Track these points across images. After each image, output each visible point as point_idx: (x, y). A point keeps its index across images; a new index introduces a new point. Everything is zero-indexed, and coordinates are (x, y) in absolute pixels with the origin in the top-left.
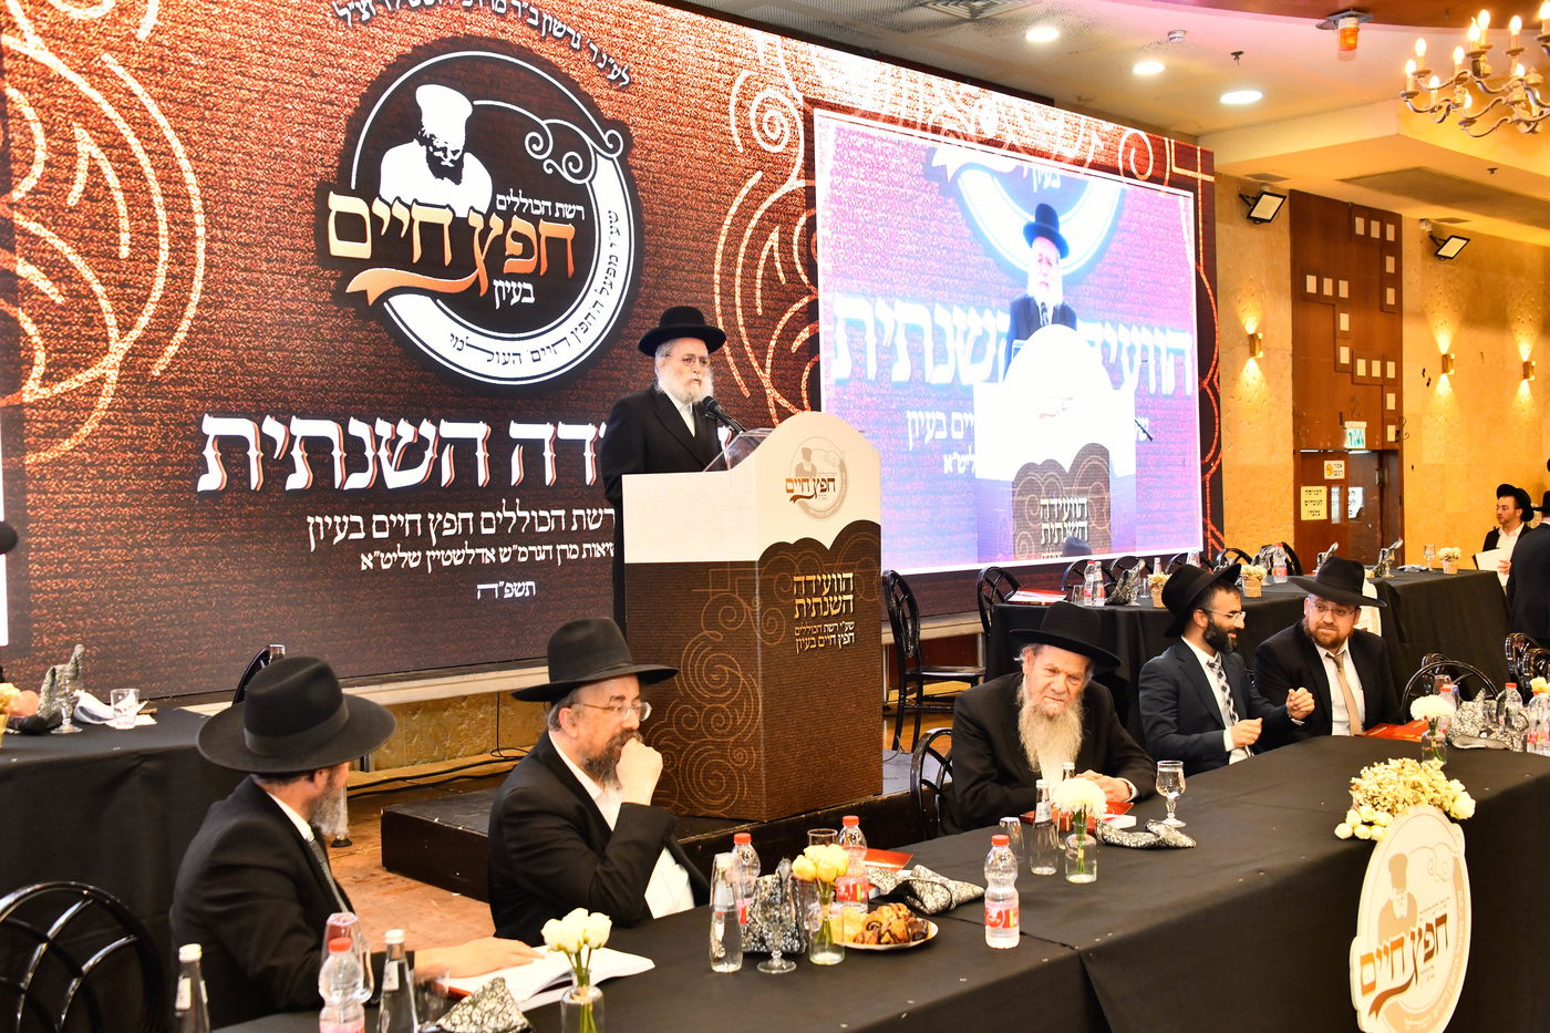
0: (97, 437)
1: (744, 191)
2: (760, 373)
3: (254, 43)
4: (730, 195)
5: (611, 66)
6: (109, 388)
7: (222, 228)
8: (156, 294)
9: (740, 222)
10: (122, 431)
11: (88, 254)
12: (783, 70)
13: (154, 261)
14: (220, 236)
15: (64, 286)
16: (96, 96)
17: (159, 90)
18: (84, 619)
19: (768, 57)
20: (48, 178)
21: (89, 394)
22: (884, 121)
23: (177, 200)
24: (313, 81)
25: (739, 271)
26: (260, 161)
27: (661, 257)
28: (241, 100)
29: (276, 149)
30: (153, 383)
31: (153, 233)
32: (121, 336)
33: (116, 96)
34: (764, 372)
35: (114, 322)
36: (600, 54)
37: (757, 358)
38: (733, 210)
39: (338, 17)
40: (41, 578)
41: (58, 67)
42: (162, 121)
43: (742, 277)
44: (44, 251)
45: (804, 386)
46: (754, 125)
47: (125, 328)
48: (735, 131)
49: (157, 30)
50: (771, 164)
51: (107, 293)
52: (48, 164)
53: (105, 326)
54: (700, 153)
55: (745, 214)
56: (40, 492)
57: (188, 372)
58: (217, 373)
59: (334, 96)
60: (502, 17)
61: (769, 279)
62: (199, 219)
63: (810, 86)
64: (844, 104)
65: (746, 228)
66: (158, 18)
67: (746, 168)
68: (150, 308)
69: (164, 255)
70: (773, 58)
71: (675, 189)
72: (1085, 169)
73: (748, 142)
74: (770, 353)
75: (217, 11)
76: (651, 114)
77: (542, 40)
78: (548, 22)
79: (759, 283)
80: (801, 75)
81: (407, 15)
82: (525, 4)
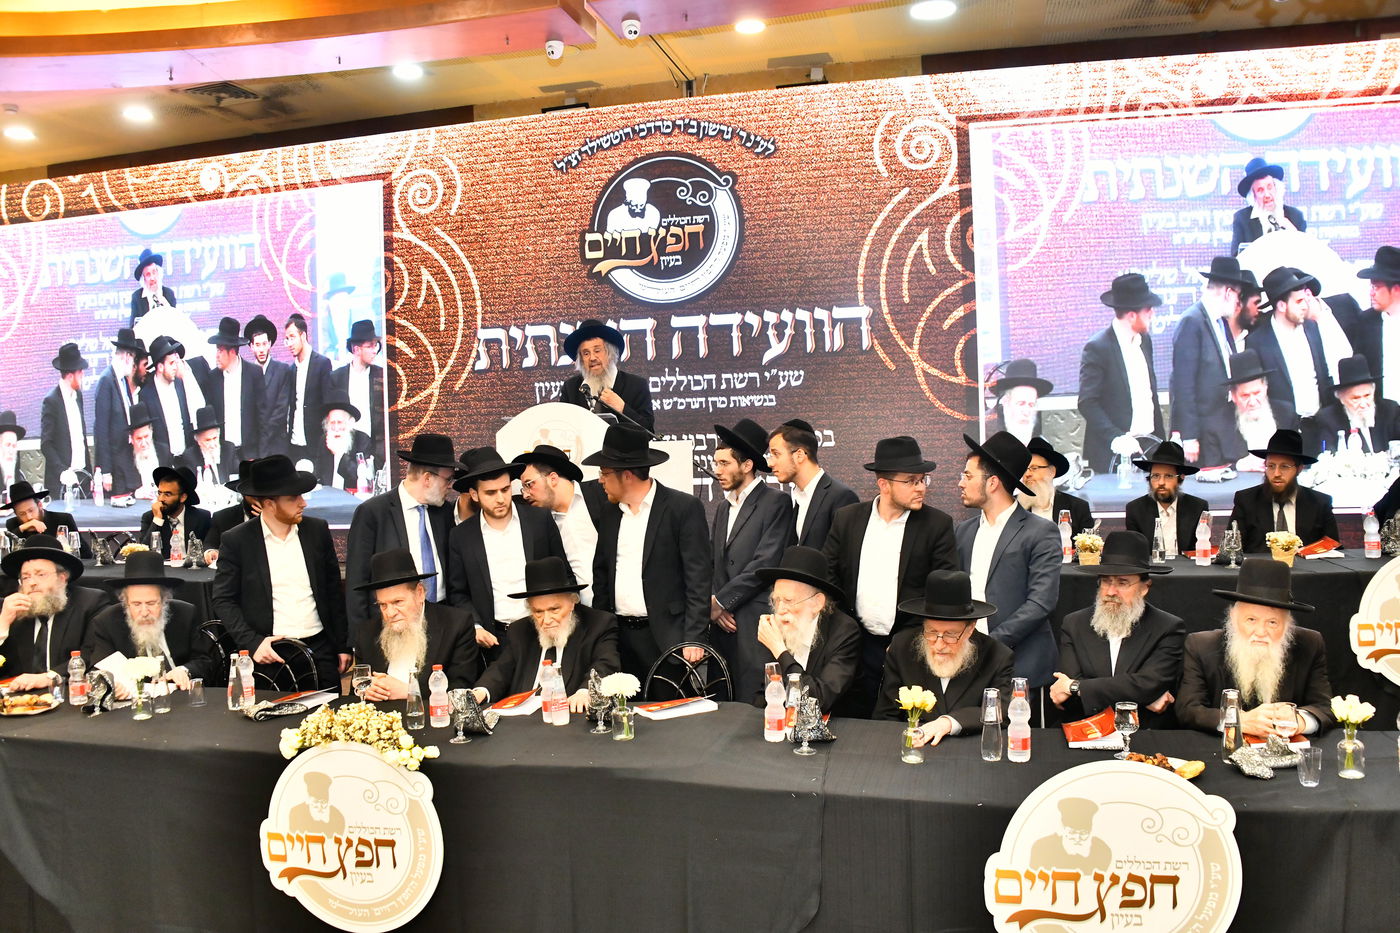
1: (890, 207)
2: (906, 349)
3: (509, 198)
4: (875, 212)
5: (758, 143)
6: (435, 399)
7: (490, 306)
8: (457, 347)
9: (885, 232)
10: (441, 420)
11: (426, 331)
12: (934, 101)
13: (456, 330)
14: (490, 310)
15: (415, 349)
16: (431, 250)
17: (460, 238)
19: (915, 95)
20: (410, 296)
21: (426, 403)
22: (1059, 114)
23: (468, 296)
24: (541, 211)
25: (884, 271)
27: (804, 272)
28: (502, 233)
29: (520, 255)
30: (455, 395)
31: (455, 315)
32: (440, 371)
33: (440, 247)
34: (911, 348)
35: (437, 364)
36: (749, 135)
37: (903, 338)
38: (877, 224)
39: (557, 169)
41: (415, 240)
42: (461, 254)
43: (887, 275)
44: (407, 333)
45: (957, 354)
46: (900, 152)
47: (442, 367)
48: (879, 161)
49: (460, 207)
50: (919, 180)
51: (434, 350)
52: (409, 290)
53: (433, 367)
54: (842, 187)
55: (890, 224)
57: (472, 387)
58: (487, 386)
59: (553, 216)
60: (669, 135)
61: (918, 272)
62: (479, 303)
63: (965, 106)
64: (1006, 112)
65: (891, 236)
66: (461, 201)
67: (892, 188)
68: (454, 355)
69: (461, 326)
70: (921, 95)
71: (818, 218)
72: (1386, 97)
73: (893, 167)
74: (919, 332)
75: (489, 187)
76: (795, 168)
77: (700, 141)
78: (705, 127)
79: (906, 277)
80: (954, 100)
81: (601, 154)
82: (687, 121)
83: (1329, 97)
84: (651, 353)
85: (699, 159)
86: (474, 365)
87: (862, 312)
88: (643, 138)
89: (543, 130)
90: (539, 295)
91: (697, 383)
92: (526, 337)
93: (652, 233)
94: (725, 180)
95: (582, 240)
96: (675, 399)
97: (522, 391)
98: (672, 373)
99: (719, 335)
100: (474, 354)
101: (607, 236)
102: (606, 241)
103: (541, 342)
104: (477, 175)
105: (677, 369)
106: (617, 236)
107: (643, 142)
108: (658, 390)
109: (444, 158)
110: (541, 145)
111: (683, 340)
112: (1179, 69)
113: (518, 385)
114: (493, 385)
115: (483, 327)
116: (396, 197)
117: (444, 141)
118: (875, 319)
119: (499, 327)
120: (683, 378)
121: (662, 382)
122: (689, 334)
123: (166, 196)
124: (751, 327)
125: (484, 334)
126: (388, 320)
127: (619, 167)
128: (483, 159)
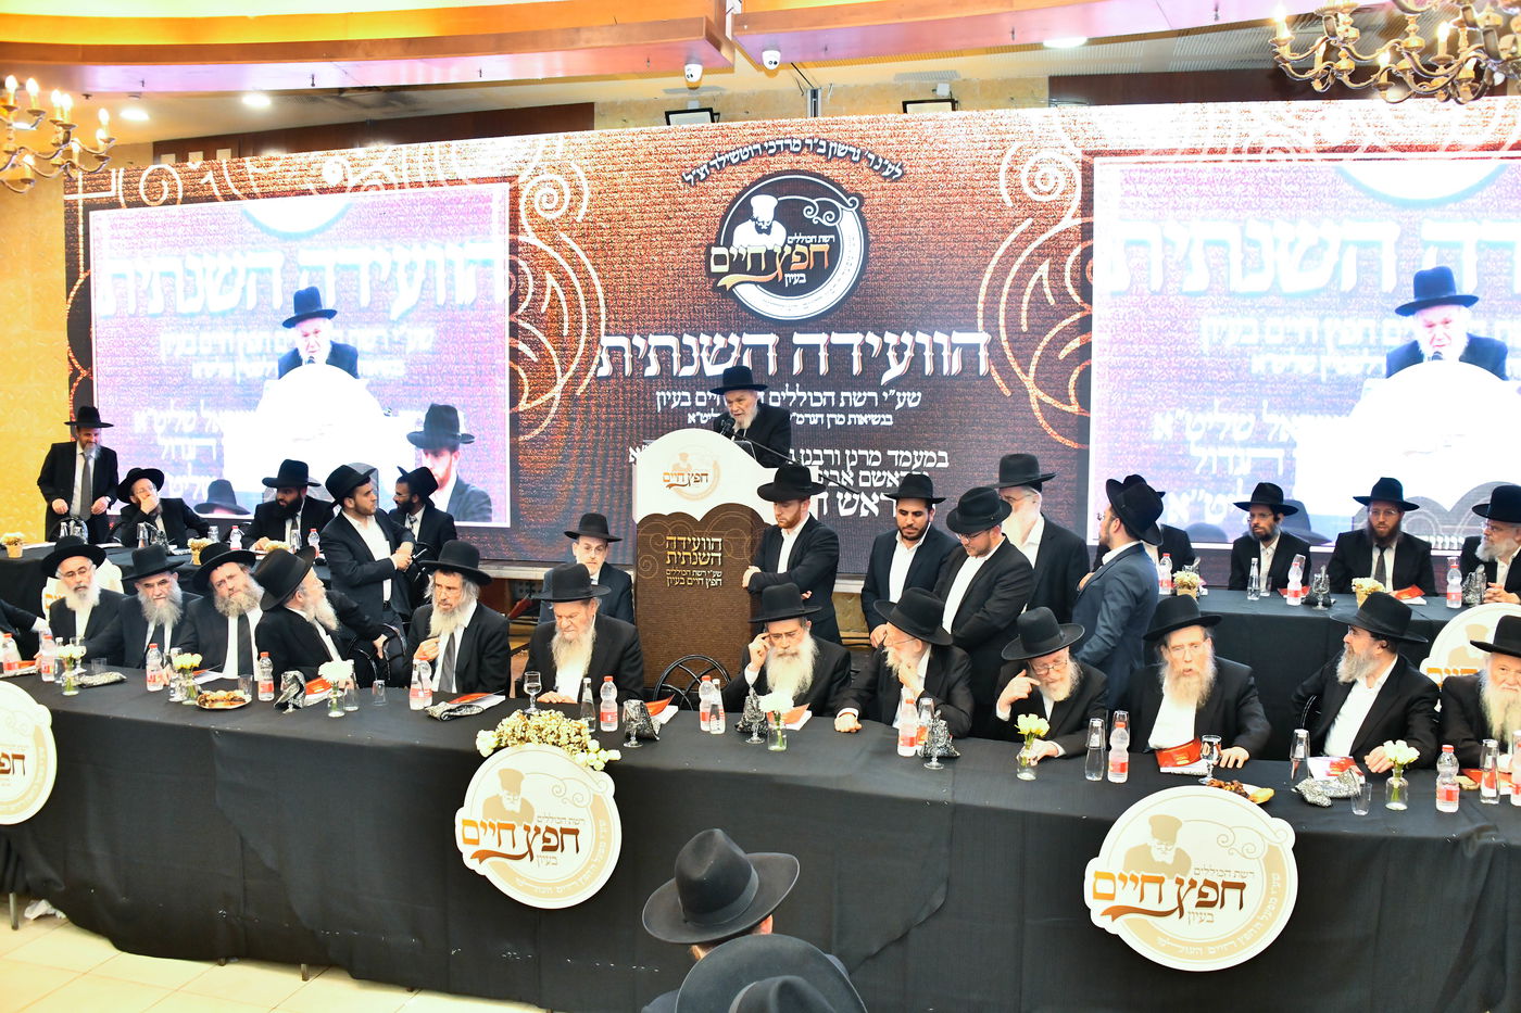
0: (550, 427)
1: (1012, 237)
2: (1022, 377)
3: (636, 208)
4: (997, 241)
5: (886, 166)
6: (556, 403)
7: (614, 313)
8: (580, 353)
9: (1007, 261)
10: (562, 424)
11: (549, 335)
12: (1060, 133)
13: (579, 336)
14: (614, 318)
15: (538, 353)
16: (556, 255)
17: (586, 245)
19: (1043, 127)
20: (534, 300)
21: (547, 406)
22: (1183, 153)
23: (592, 302)
24: (668, 223)
25: (1004, 299)
26: (636, 274)
27: (926, 296)
28: (628, 242)
29: (646, 265)
30: (576, 399)
31: (579, 321)
32: (562, 376)
33: (566, 253)
34: (1027, 376)
35: (560, 369)
36: (877, 158)
37: (1019, 365)
38: (1000, 252)
39: (686, 181)
41: (540, 245)
42: (586, 261)
43: (1006, 303)
44: (530, 337)
45: (1072, 384)
46: (1025, 183)
47: (564, 371)
48: (1004, 191)
49: (587, 215)
50: (1042, 211)
51: (557, 354)
52: (534, 294)
53: (555, 371)
54: (967, 214)
55: (1012, 253)
56: (525, 455)
57: (594, 393)
58: (609, 392)
59: (680, 228)
60: (798, 153)
61: (1037, 302)
62: (603, 310)
63: (1091, 140)
64: (1131, 148)
65: (1012, 265)
66: (588, 208)
67: (1015, 218)
68: (577, 360)
69: (584, 332)
70: (1048, 127)
71: (942, 244)
72: (1504, 152)
73: (1018, 197)
74: (1035, 361)
75: (617, 195)
76: (921, 193)
77: (828, 161)
78: (833, 148)
79: (1025, 306)
80: (1081, 134)
81: (729, 169)
82: (816, 141)
83: (1448, 150)
84: (772, 368)
85: (827, 179)
86: (596, 371)
87: (981, 338)
88: (772, 155)
89: (673, 143)
90: (663, 305)
91: (817, 399)
92: (649, 347)
93: (778, 250)
94: (852, 202)
95: (708, 254)
97: (643, 399)
98: (792, 389)
99: (840, 354)
100: (596, 361)
101: (733, 251)
102: (731, 256)
103: (664, 351)
104: (605, 183)
105: (797, 385)
106: (743, 252)
107: (772, 159)
109: (572, 164)
110: (670, 157)
111: (804, 357)
112: (1304, 114)
113: (640, 393)
114: (615, 391)
115: (607, 334)
116: (522, 201)
117: (572, 147)
118: (993, 346)
119: (623, 335)
120: (803, 394)
121: (782, 397)
122: (810, 352)
123: (288, 188)
124: (872, 347)
125: (607, 341)
126: (511, 323)
127: (747, 183)
128: (611, 167)
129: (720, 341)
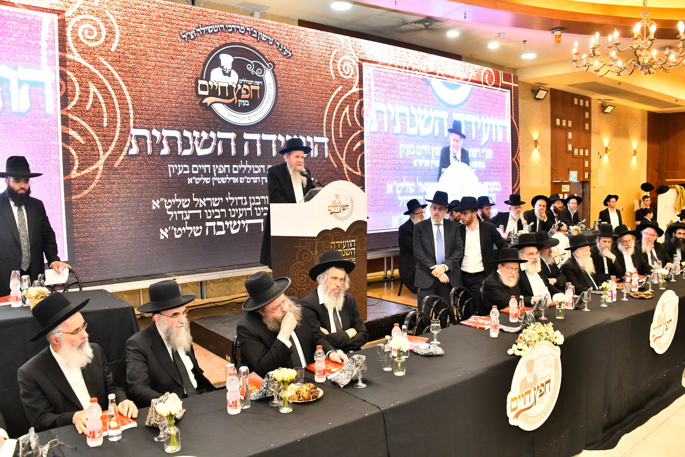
0: (96, 189)
1: (335, 93)
2: (341, 159)
3: (152, 49)
4: (330, 94)
5: (284, 50)
6: (100, 172)
7: (139, 114)
8: (116, 139)
9: (334, 104)
10: (104, 187)
11: (93, 126)
12: (351, 49)
13: (115, 127)
14: (138, 117)
15: (85, 138)
16: (97, 72)
17: (118, 68)
18: (93, 252)
19: (345, 44)
20: (80, 101)
21: (93, 174)
22: (390, 66)
23: (124, 106)
24: (172, 61)
25: (333, 122)
26: (153, 90)
27: (303, 118)
28: (147, 69)
29: (159, 86)
30: (115, 170)
31: (115, 117)
32: (104, 154)
33: (103, 71)
34: (343, 158)
35: (102, 149)
36: (280, 45)
37: (340, 153)
38: (331, 100)
39: (182, 38)
40: (78, 238)
41: (84, 63)
42: (119, 78)
43: (334, 124)
44: (78, 126)
45: (358, 163)
46: (339, 69)
47: (105, 151)
48: (332, 71)
49: (118, 47)
50: (346, 83)
51: (99, 139)
52: (80, 96)
53: (98, 151)
54: (318, 80)
55: (335, 101)
56: (77, 209)
57: (127, 165)
58: (137, 165)
59: (180, 66)
61: (345, 124)
62: (131, 111)
63: (361, 54)
64: (374, 60)
65: (336, 106)
66: (119, 43)
67: (336, 84)
68: (114, 144)
69: (119, 125)
70: (347, 45)
71: (308, 93)
72: (469, 82)
73: (337, 75)
74: (345, 151)
75: (139, 39)
76: (299, 66)
77: (258, 42)
79: (341, 126)
80: (358, 51)
81: (207, 36)
82: (252, 29)
84: (233, 152)
85: (257, 51)
86: (128, 151)
87: (325, 140)
88: (230, 32)
89: (174, 13)
90: (171, 111)
91: (256, 169)
92: (163, 137)
93: (234, 86)
94: (270, 65)
95: (197, 84)
96: (246, 177)
97: (160, 169)
98: (244, 164)
99: (266, 144)
100: (128, 144)
101: (210, 83)
102: (210, 86)
103: (172, 140)
105: (247, 161)
106: (216, 85)
107: (230, 35)
108: (237, 172)
109: (107, 11)
110: (172, 21)
111: (249, 146)
112: (422, 58)
113: (158, 166)
114: (141, 164)
115: (135, 127)
116: (69, 30)
117: (107, 1)
118: (330, 144)
119: (145, 128)
120: (249, 166)
121: (239, 168)
122: (252, 143)
124: (281, 142)
125: (134, 132)
126: (62, 115)
127: (217, 45)
128: (134, 20)
129: (205, 135)
